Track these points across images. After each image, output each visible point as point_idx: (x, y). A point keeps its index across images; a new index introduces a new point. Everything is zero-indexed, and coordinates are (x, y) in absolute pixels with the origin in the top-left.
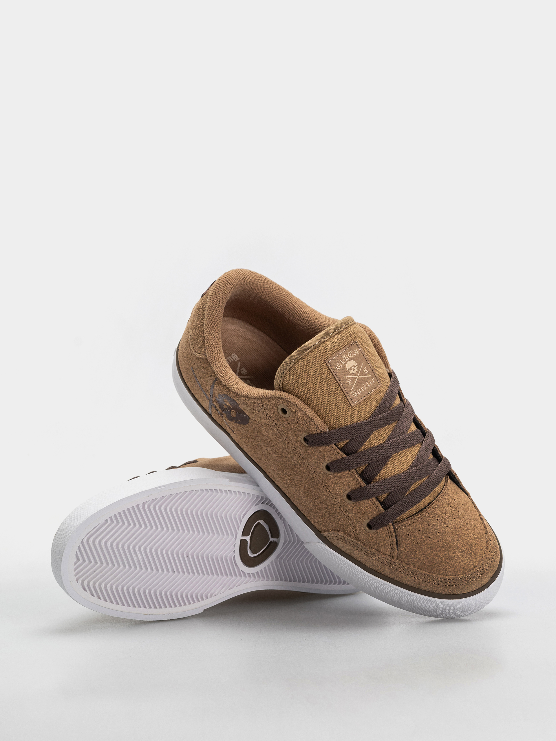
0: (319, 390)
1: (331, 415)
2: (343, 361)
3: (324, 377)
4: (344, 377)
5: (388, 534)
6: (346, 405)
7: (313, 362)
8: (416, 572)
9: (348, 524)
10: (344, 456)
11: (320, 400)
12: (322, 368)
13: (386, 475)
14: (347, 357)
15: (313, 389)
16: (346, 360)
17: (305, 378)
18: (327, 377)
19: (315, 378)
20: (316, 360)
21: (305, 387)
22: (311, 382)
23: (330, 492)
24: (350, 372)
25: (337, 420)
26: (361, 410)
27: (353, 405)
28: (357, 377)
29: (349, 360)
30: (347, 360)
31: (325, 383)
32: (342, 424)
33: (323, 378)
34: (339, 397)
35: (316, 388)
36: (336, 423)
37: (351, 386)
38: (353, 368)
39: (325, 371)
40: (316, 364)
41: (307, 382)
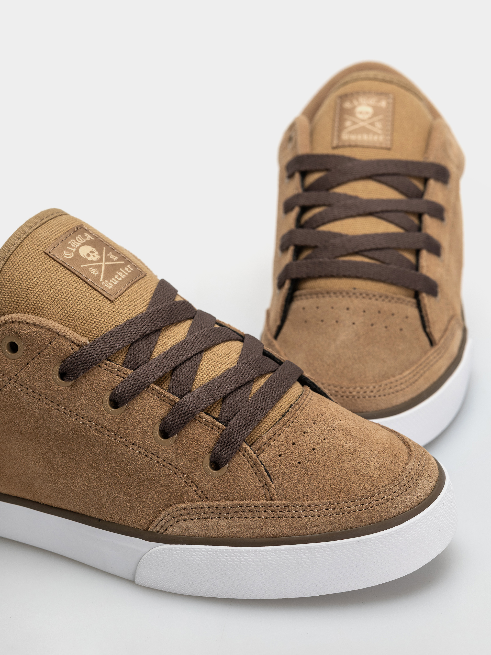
0: (52, 291)
1: (84, 322)
2: (73, 248)
3: (52, 272)
4: (82, 266)
5: (247, 462)
6: (101, 301)
7: (26, 258)
8: (317, 506)
9: (181, 482)
10: (130, 371)
11: (59, 305)
12: (43, 261)
13: (206, 380)
14: (77, 243)
15: (42, 294)
16: (76, 246)
17: (24, 282)
18: (57, 272)
19: (38, 277)
20: (31, 254)
21: (28, 295)
22: (34, 285)
23: (133, 444)
24: (89, 259)
25: (98, 326)
26: (127, 303)
27: (112, 299)
28: (103, 264)
29: (80, 246)
30: (78, 246)
31: (57, 280)
32: (107, 328)
33: (50, 274)
34: (86, 292)
35: (46, 290)
36: (97, 330)
37: (99, 276)
38: (91, 254)
39: (49, 264)
40: (33, 259)
41: (28, 286)
